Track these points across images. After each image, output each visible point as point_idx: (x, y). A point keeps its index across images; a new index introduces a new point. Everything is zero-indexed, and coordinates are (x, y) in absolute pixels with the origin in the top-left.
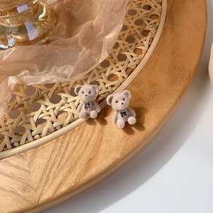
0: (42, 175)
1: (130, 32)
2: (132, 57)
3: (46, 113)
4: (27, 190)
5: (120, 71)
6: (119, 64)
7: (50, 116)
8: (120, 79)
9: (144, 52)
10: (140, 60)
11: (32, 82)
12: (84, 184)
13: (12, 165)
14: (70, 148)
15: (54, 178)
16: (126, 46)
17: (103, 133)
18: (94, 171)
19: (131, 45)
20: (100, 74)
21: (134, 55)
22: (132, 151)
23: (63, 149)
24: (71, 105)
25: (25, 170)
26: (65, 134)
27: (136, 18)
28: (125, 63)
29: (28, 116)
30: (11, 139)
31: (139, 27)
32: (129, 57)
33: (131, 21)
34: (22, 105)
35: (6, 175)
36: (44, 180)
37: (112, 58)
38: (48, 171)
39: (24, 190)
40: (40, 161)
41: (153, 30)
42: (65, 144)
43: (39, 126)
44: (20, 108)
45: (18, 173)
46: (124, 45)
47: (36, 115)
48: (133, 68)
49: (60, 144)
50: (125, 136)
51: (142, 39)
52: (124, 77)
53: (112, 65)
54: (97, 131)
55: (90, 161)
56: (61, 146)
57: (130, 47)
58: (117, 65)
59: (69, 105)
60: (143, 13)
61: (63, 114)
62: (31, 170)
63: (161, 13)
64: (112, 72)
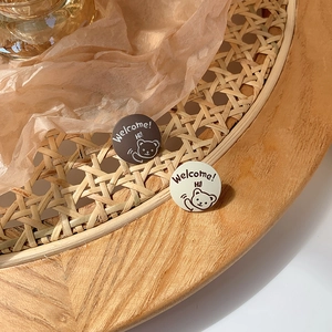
0: (88, 294)
1: (235, 55)
2: (237, 98)
3: (93, 189)
4: (63, 319)
5: (216, 122)
6: (215, 110)
7: (100, 194)
8: (217, 135)
10: (250, 105)
12: (154, 312)
13: (37, 275)
14: (133, 252)
15: (107, 301)
16: (227, 80)
17: (187, 228)
18: (172, 291)
19: (235, 77)
20: (184, 126)
21: (240, 95)
23: (122, 252)
24: (135, 176)
25: (59, 284)
26: (125, 226)
27: (245, 30)
28: (226, 108)
29: (63, 191)
30: (35, 230)
31: (250, 46)
32: (231, 99)
33: (236, 34)
34: (53, 173)
35: (28, 292)
36: (91, 302)
37: (204, 98)
38: (97, 288)
39: (58, 318)
40: (84, 270)
41: (271, 54)
42: (125, 244)
43: (82, 210)
44: (50, 178)
45: (47, 289)
46: (224, 76)
47: (78, 191)
48: (237, 117)
49: (116, 244)
50: (222, 236)
51: (254, 70)
52: (222, 134)
53: (203, 111)
54: (177, 224)
55: (165, 275)
56: (119, 247)
57: (235, 81)
58: (212, 112)
59: (132, 177)
60: (257, 23)
61: (122, 191)
62: (70, 285)
63: (285, 24)
64: (204, 123)
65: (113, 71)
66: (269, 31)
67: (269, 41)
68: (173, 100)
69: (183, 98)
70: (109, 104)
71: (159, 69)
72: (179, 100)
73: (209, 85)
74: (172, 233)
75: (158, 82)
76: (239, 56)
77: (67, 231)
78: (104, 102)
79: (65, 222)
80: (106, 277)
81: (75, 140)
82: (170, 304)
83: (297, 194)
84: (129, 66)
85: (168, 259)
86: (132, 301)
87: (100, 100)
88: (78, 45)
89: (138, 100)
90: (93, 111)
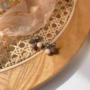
0: (15, 83)
1: (58, 13)
2: (59, 25)
3: (17, 52)
5: (53, 32)
6: (53, 29)
7: (19, 54)
8: (53, 36)
9: (65, 23)
10: (63, 27)
11: (11, 35)
12: (34, 88)
13: (1, 78)
14: (28, 70)
15: (21, 85)
16: (56, 20)
17: (44, 63)
18: (39, 82)
19: (58, 19)
20: (44, 33)
21: (60, 24)
22: (58, 73)
23: (25, 71)
25: (7, 80)
26: (26, 63)
27: (61, 6)
28: (56, 28)
29: (9, 53)
31: (63, 10)
32: (57, 26)
33: (59, 7)
34: (6, 48)
36: (16, 85)
37: (50, 25)
38: (18, 81)
41: (69, 12)
42: (26, 68)
43: (14, 59)
45: (3, 81)
46: (55, 19)
47: (13, 53)
48: (59, 31)
49: (23, 68)
50: (54, 65)
51: (64, 17)
52: (55, 36)
53: (49, 29)
54: (41, 62)
55: (38, 77)
56: (24, 69)
57: (58, 20)
58: (52, 29)
59: (28, 49)
60: (65, 4)
61: (25, 53)
62: (10, 80)
63: (73, 4)
64: (49, 33)
65: (23, 18)
66: (68, 6)
67: (68, 9)
68: (41, 26)
69: (44, 26)
70: (22, 28)
71: (36, 17)
72: (42, 26)
73: (51, 22)
74: (40, 65)
75: (36, 21)
76: (60, 13)
77: (10, 65)
78: (21, 27)
79: (9, 62)
80: (21, 78)
81: (12, 38)
82: (39, 85)
83: (77, 52)
84: (28, 17)
85: (38, 73)
86: (28, 85)
87: (20, 27)
88: (13, 11)
89: (30, 26)
90: (17, 30)
